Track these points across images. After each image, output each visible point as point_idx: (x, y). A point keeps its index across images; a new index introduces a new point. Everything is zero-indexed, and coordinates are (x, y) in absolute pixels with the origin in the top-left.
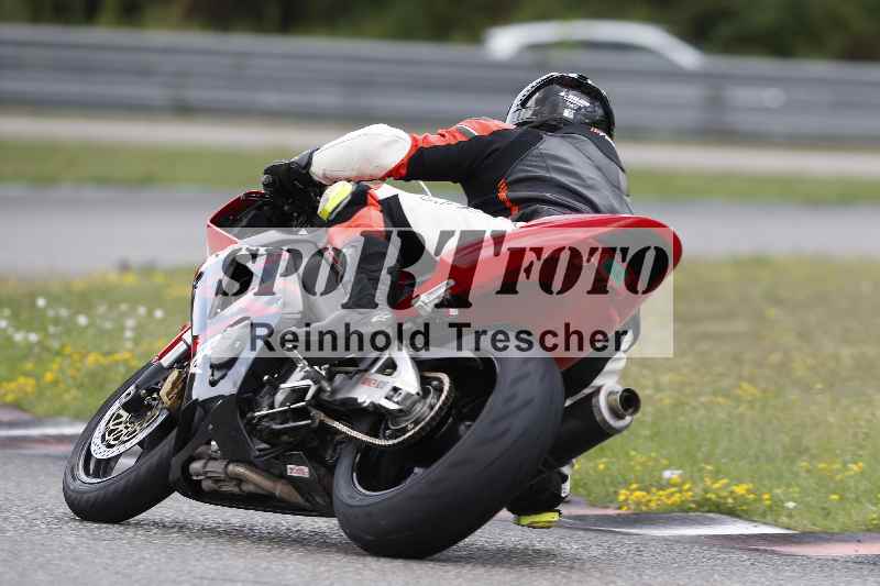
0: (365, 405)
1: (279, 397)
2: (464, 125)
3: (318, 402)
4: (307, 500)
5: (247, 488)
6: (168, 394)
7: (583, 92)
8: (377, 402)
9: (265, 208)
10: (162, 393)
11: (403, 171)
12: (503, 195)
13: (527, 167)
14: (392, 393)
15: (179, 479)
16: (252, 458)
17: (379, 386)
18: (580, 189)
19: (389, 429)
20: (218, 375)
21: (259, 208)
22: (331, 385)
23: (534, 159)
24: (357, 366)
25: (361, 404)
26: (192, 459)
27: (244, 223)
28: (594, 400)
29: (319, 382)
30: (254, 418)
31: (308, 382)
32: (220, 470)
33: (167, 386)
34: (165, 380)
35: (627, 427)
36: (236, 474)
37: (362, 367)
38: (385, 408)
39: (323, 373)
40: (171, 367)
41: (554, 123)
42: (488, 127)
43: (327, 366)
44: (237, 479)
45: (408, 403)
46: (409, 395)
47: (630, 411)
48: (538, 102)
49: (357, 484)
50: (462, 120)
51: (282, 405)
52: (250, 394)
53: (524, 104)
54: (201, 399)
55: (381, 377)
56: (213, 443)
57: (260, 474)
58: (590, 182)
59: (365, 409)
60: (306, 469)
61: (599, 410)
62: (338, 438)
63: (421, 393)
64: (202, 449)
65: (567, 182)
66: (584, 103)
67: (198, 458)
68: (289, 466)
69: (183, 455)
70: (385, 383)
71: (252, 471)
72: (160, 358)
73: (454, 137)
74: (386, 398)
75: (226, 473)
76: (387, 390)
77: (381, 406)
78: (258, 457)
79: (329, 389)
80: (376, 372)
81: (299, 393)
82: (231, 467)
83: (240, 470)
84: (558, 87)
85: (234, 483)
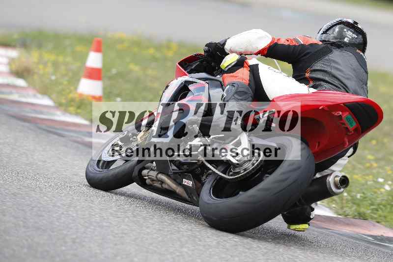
2: (298, 38)
4: (189, 197)
5: (165, 186)
15: (136, 176)
16: (169, 173)
19: (231, 172)
21: (201, 62)
26: (144, 168)
32: (155, 176)
35: (341, 193)
41: (340, 44)
42: (309, 41)
44: (161, 181)
45: (242, 161)
47: (344, 186)
49: (211, 194)
53: (326, 31)
56: (154, 163)
60: (191, 183)
61: (330, 183)
64: (149, 164)
66: (355, 36)
68: (184, 180)
69: (141, 166)
71: (168, 179)
73: (292, 42)
75: (157, 178)
82: (159, 175)
83: (163, 177)
85: (159, 183)
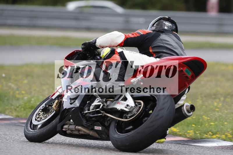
0: (119, 109)
1: (91, 107)
2: (139, 31)
3: (103, 109)
4: (100, 136)
5: (81, 133)
6: (55, 107)
7: (170, 22)
8: (122, 109)
9: (80, 55)
10: (53, 106)
11: (123, 44)
12: (151, 51)
13: (157, 43)
14: (127, 106)
15: (60, 130)
16: (84, 125)
17: (122, 104)
18: (172, 49)
20: (72, 101)
21: (79, 55)
22: (106, 104)
23: (159, 41)
24: (114, 99)
25: (118, 109)
26: (64, 125)
27: (74, 59)
28: (182, 108)
29: (103, 103)
30: (84, 113)
31: (100, 103)
32: (73, 128)
33: (55, 104)
34: (54, 103)
35: (191, 115)
36: (78, 129)
37: (116, 99)
38: (125, 110)
39: (104, 101)
40: (55, 99)
42: (145, 32)
43: (105, 99)
44: (78, 130)
45: (132, 109)
46: (132, 107)
47: (192, 111)
48: (157, 25)
49: (116, 131)
50: (138, 30)
51: (92, 110)
52: (82, 107)
53: (153, 25)
54: (67, 108)
55: (123, 102)
56: (71, 120)
57: (86, 129)
58: (175, 47)
59: (119, 111)
60: (101, 128)
61: (184, 110)
62: (108, 119)
63: (135, 106)
64: (68, 122)
65: (169, 47)
66: (170, 25)
67: (66, 124)
68: (95, 127)
69: (61, 123)
70: (124, 104)
71: (83, 128)
72: (52, 96)
73: (136, 34)
74: (125, 107)
75: (75, 129)
76: (125, 105)
77: (124, 110)
78: (86, 124)
79: (106, 105)
80: (121, 100)
81: (97, 106)
82: (77, 127)
83: (80, 128)
84: (162, 20)
85: (77, 131)
